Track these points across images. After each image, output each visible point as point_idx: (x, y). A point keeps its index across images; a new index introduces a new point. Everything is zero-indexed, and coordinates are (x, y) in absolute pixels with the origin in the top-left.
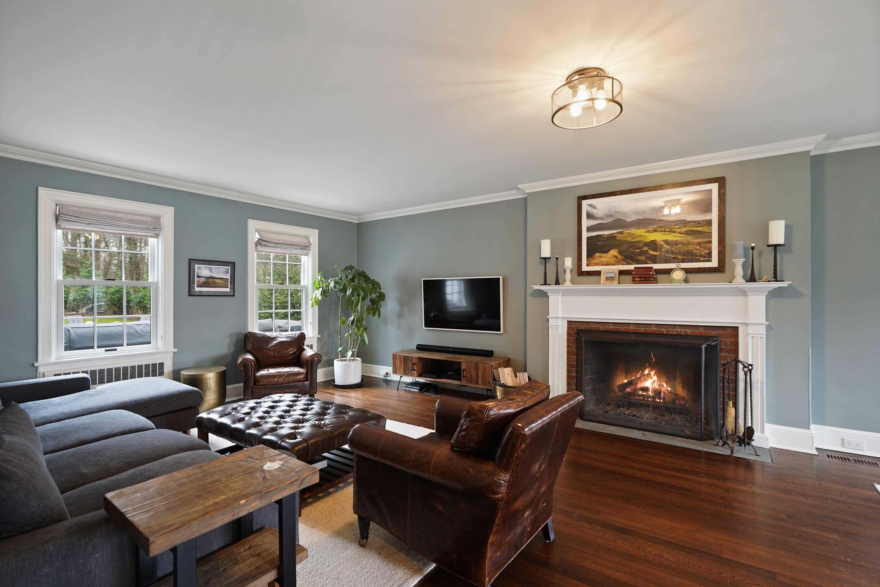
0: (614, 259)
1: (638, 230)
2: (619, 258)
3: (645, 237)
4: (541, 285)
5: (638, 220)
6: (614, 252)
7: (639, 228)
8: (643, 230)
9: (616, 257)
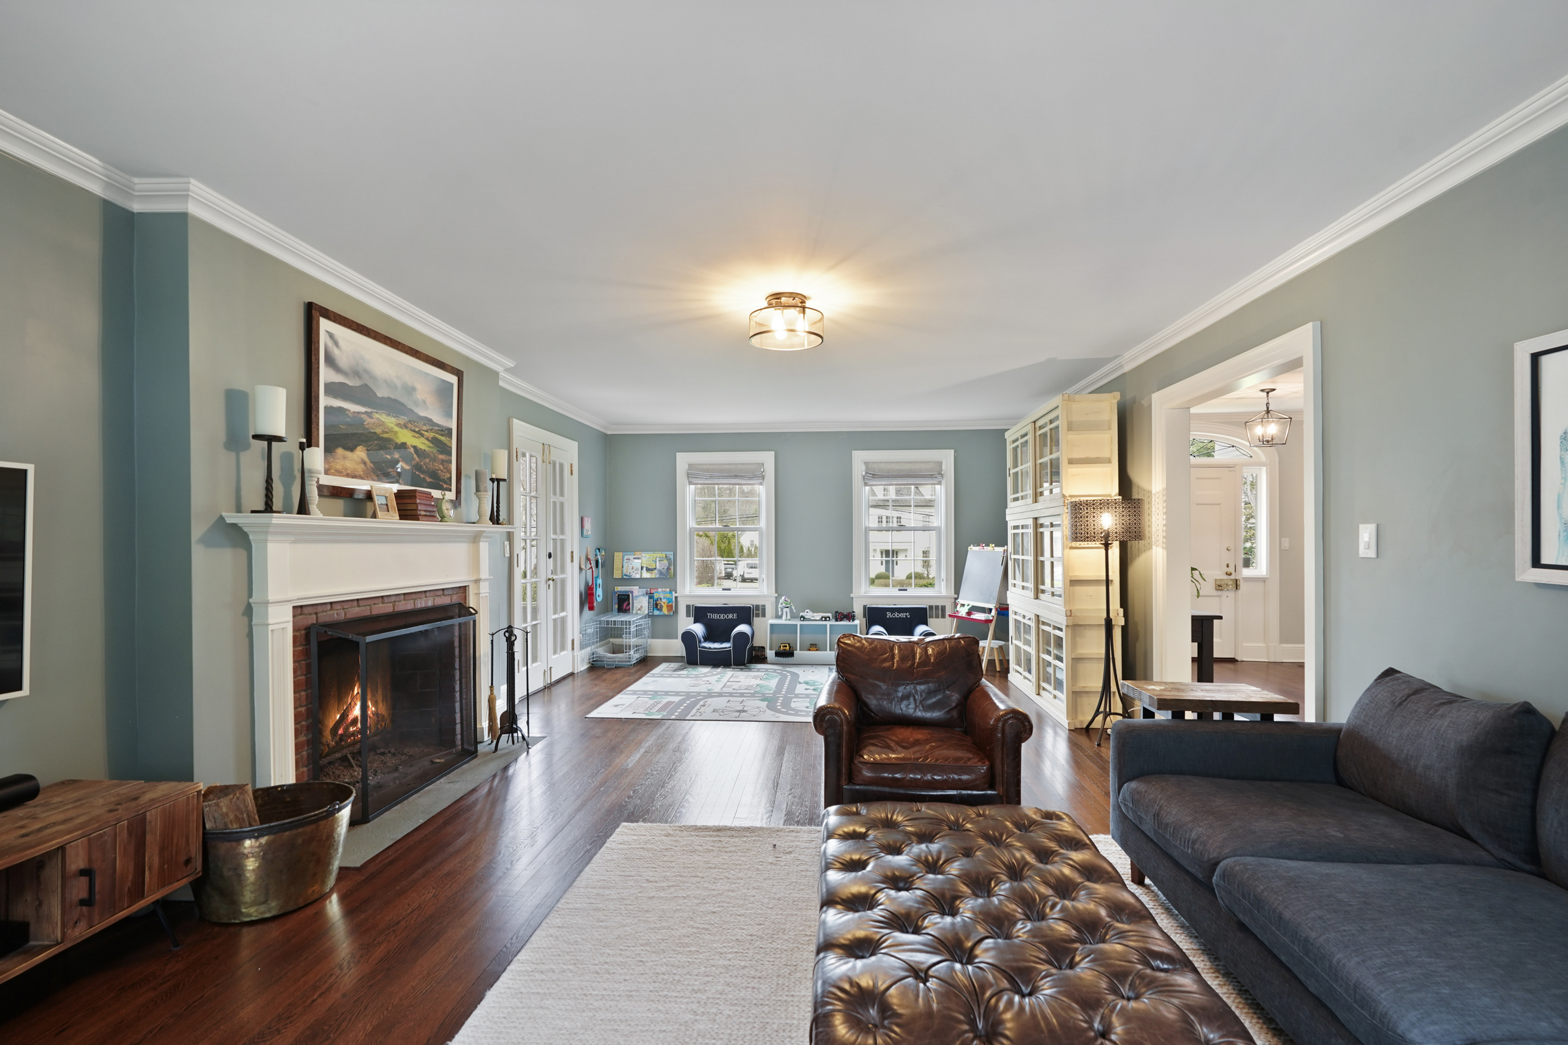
0: (362, 466)
1: (389, 417)
2: (368, 467)
3: (396, 433)
4: (253, 512)
5: (389, 398)
6: (361, 453)
7: (389, 415)
8: (393, 420)
9: (365, 463)
